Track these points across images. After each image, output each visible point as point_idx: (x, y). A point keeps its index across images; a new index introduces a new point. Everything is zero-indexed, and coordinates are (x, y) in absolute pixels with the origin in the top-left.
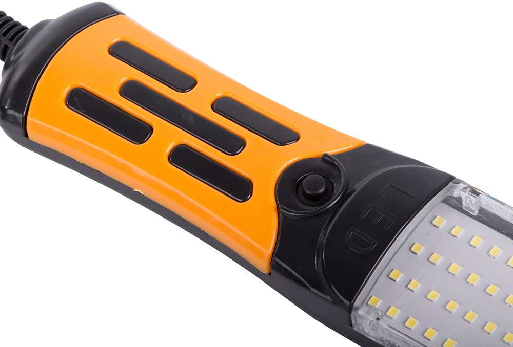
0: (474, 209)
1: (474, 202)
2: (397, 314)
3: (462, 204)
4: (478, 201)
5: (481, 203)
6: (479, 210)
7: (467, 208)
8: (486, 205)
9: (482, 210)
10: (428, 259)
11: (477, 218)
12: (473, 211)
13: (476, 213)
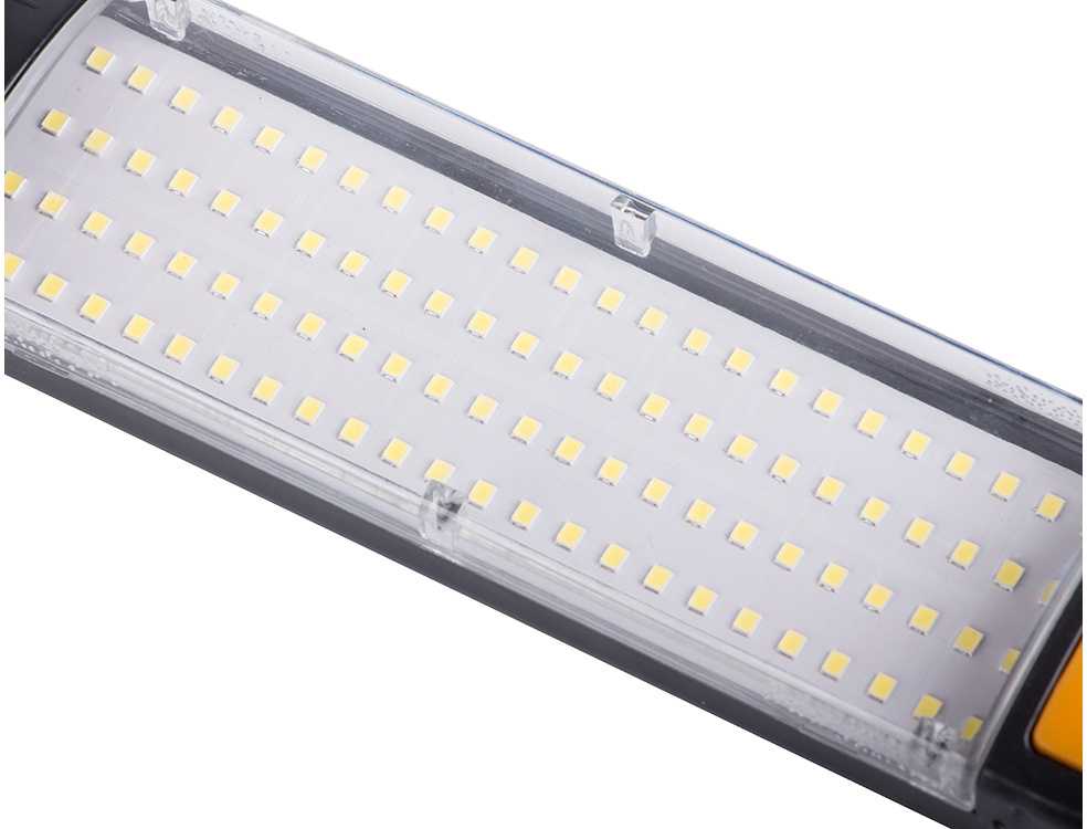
0: (175, 27)
1: (173, 12)
2: (17, 270)
3: (148, 19)
4: (182, 9)
5: (190, 12)
6: (187, 30)
7: (159, 25)
8: (200, 16)
9: (192, 30)
10: (82, 145)
11: (182, 47)
12: (173, 33)
13: (181, 36)
